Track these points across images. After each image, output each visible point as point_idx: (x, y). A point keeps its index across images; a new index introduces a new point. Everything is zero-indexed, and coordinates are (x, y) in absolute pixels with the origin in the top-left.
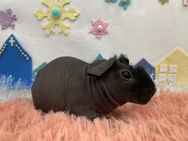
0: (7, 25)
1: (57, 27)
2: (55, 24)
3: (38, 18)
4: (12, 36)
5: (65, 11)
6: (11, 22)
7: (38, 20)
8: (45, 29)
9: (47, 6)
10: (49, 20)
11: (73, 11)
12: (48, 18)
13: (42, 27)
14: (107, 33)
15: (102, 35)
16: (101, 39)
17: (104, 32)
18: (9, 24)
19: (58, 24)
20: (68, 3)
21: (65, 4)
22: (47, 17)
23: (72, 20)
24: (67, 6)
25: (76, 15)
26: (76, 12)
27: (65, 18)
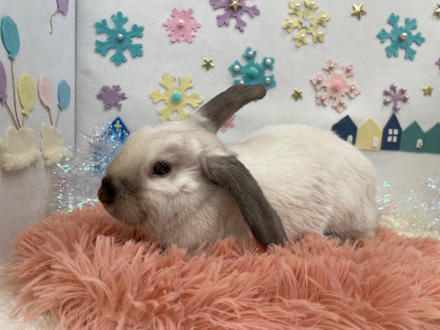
0: (112, 104)
1: (175, 114)
2: (174, 111)
3: (154, 100)
4: (118, 119)
5: (187, 96)
6: (118, 101)
7: (154, 102)
8: (161, 114)
9: (166, 88)
10: (166, 104)
11: (196, 97)
12: (166, 102)
13: (158, 112)
14: (233, 126)
15: (227, 127)
16: (226, 133)
17: (230, 124)
18: (116, 103)
19: (177, 111)
20: (192, 88)
21: (188, 89)
22: (164, 100)
23: (195, 106)
24: (189, 90)
25: (200, 102)
26: (200, 99)
27: (187, 104)
